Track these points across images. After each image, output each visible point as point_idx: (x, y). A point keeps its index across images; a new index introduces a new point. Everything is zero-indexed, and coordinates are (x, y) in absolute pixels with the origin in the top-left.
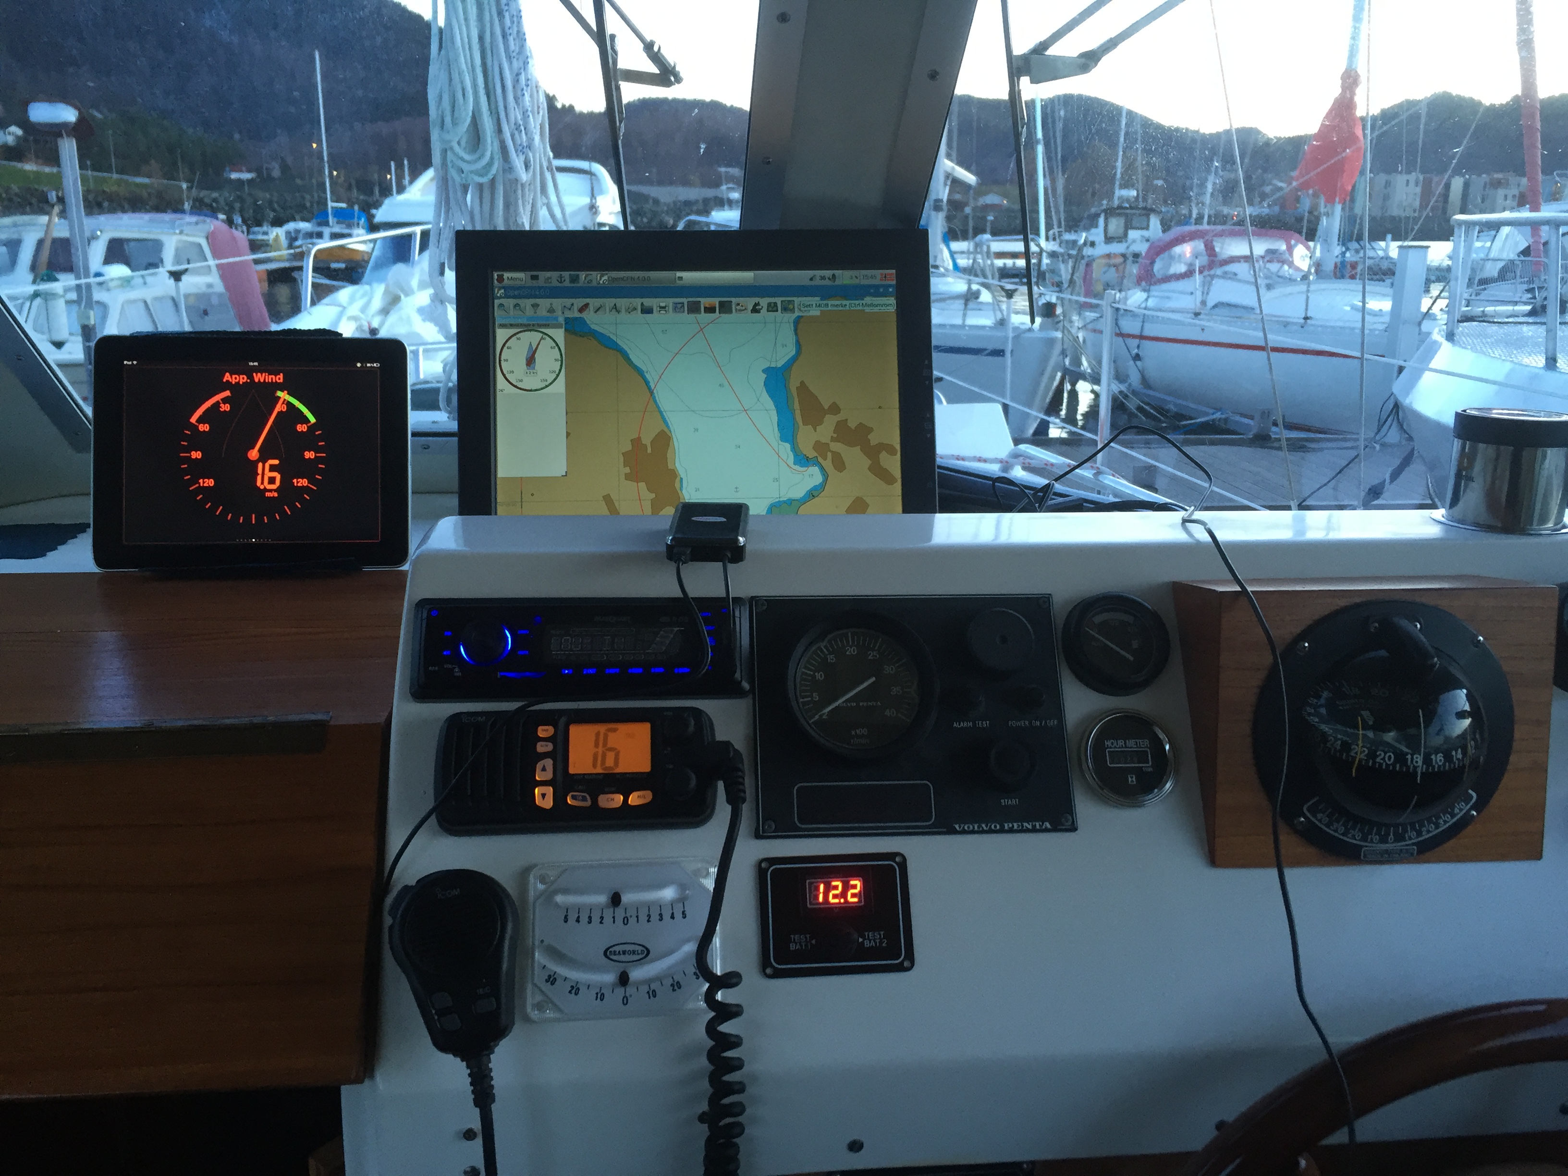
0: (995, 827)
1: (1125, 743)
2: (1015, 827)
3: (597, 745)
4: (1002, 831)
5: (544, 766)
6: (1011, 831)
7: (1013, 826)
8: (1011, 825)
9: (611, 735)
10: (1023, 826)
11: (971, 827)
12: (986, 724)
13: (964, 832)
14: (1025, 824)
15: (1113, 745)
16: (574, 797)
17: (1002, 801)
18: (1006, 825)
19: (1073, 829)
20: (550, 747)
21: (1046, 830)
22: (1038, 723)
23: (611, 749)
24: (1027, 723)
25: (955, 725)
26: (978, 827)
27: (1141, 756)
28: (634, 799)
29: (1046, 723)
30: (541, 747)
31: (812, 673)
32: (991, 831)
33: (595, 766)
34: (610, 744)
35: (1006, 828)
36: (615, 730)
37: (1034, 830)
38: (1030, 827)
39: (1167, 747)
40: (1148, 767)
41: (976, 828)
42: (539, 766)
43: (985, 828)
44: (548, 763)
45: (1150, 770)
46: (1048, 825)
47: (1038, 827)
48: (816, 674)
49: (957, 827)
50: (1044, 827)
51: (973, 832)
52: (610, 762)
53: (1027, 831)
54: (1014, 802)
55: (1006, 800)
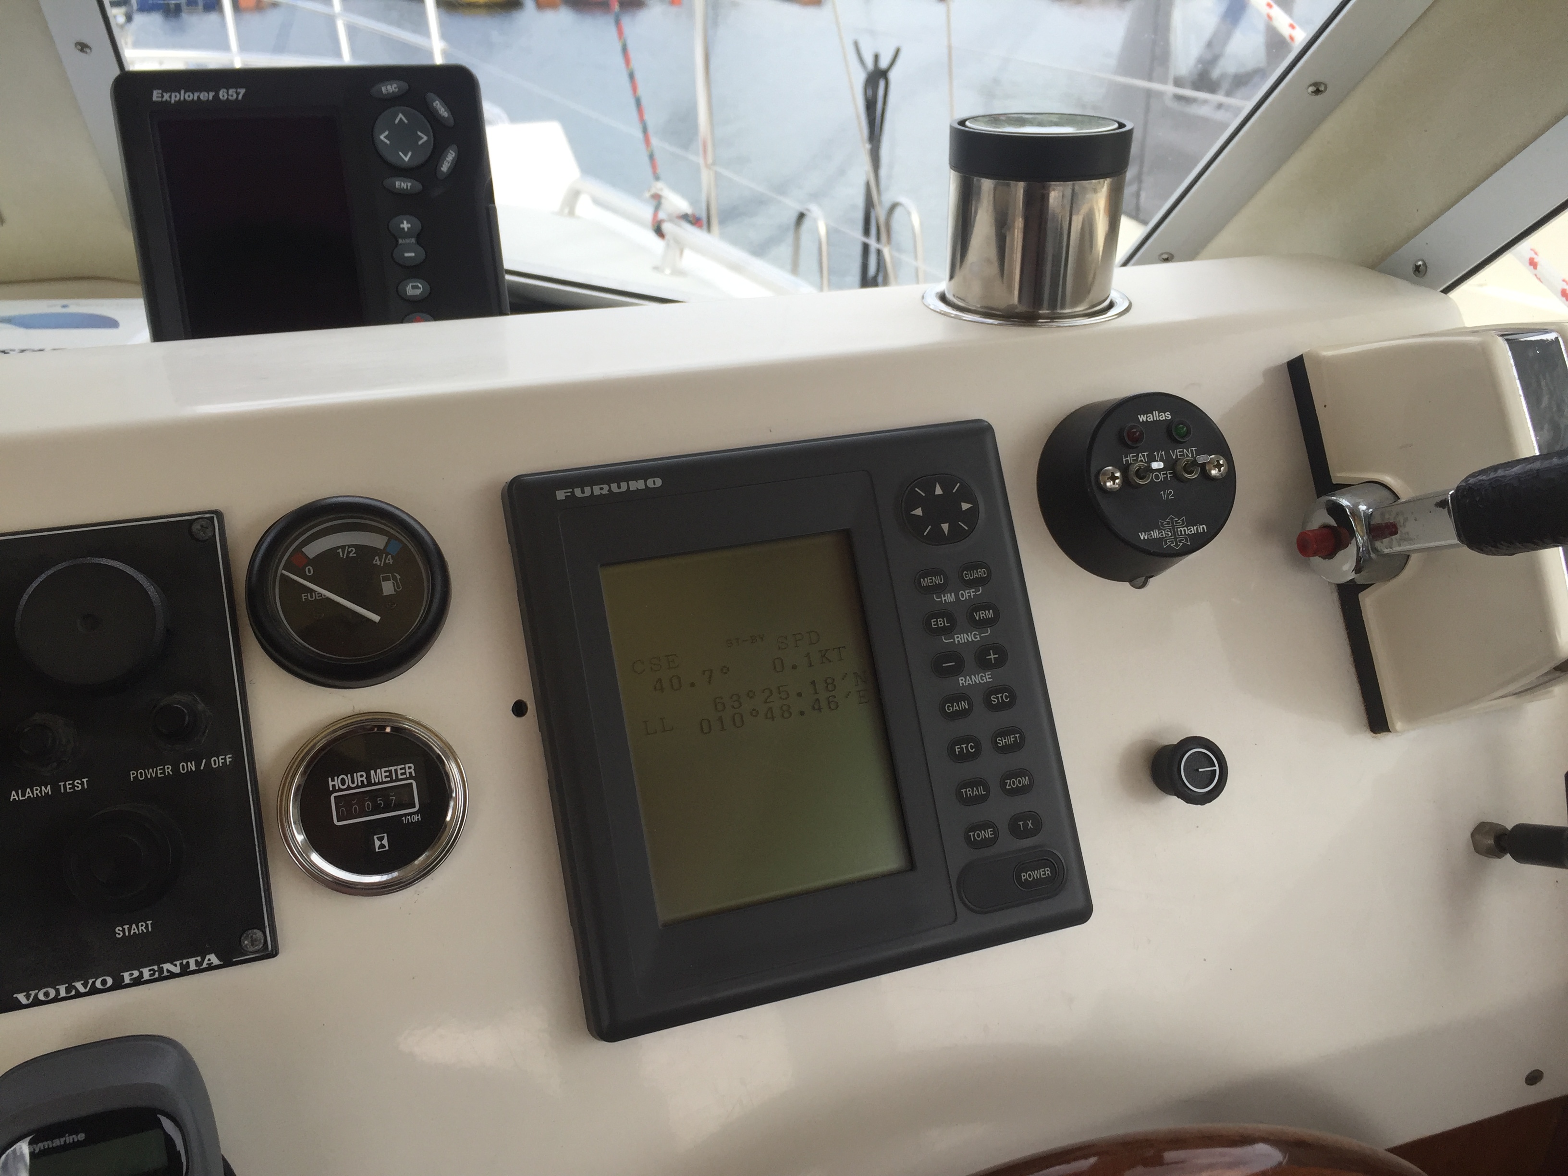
1: (368, 777)
12: (81, 784)
15: (343, 784)
17: (118, 929)
19: (269, 952)
22: (192, 766)
24: (169, 769)
25: (13, 796)
27: (399, 795)
29: (208, 764)
39: (454, 775)
40: (411, 814)
41: (63, 993)
46: (214, 959)
51: (57, 1000)
54: (141, 927)
55: (126, 927)
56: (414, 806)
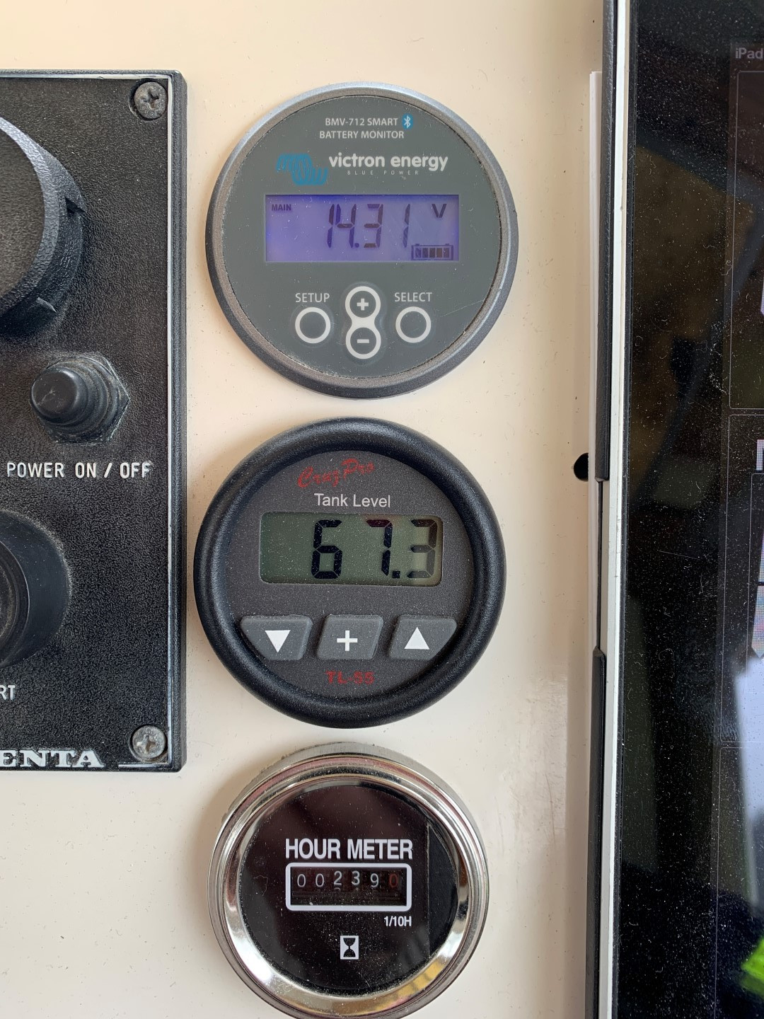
1: (344, 849)
15: (308, 852)
56: (404, 903)
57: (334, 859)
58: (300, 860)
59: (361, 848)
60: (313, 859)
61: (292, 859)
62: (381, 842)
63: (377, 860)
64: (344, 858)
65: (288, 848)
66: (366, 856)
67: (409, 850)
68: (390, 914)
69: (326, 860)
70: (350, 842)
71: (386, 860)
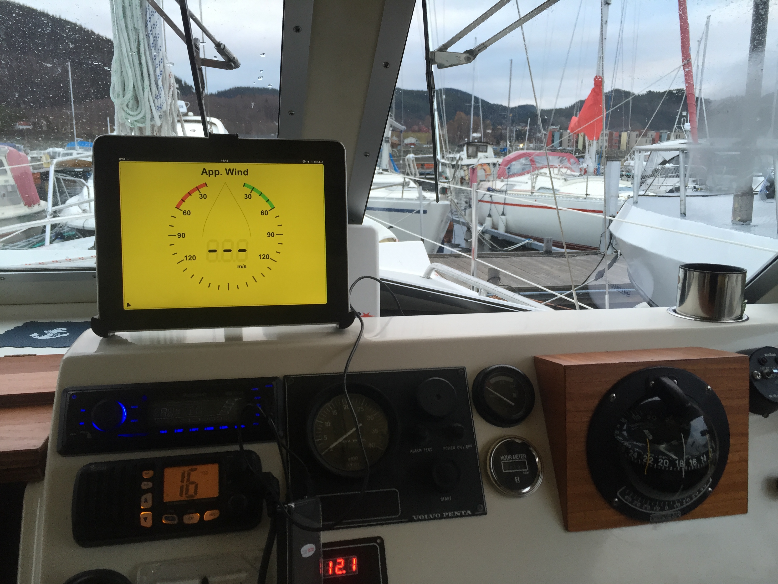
0: (438, 516)
1: (512, 457)
2: (450, 515)
3: (182, 481)
4: (442, 518)
5: (146, 498)
6: (448, 517)
7: (449, 514)
8: (447, 514)
9: (192, 473)
10: (454, 514)
11: (423, 517)
12: (430, 449)
13: (419, 520)
14: (456, 513)
15: (505, 458)
16: (166, 519)
17: (441, 498)
18: (444, 514)
19: (485, 513)
20: (150, 485)
21: (469, 515)
22: (461, 447)
23: (193, 483)
24: (454, 448)
25: (411, 451)
26: (428, 517)
27: (522, 464)
28: (208, 516)
29: (465, 447)
30: (145, 486)
31: (323, 422)
32: (435, 518)
33: (181, 495)
34: (192, 479)
35: (444, 516)
36: (196, 469)
37: (461, 516)
38: (459, 514)
39: (537, 460)
40: (526, 471)
41: (426, 517)
42: (143, 498)
43: (432, 517)
44: (149, 496)
45: (527, 473)
46: (469, 512)
47: (463, 514)
48: (326, 423)
49: (414, 517)
50: (467, 514)
51: (424, 520)
52: (191, 491)
53: (457, 516)
54: (448, 499)
55: (444, 498)
56: (527, 469)
57: (511, 460)
58: (504, 460)
59: (516, 457)
60: (507, 460)
61: (502, 460)
62: (519, 455)
63: (519, 459)
64: (513, 459)
65: (501, 458)
66: (517, 459)
67: (525, 456)
68: (524, 471)
69: (509, 460)
70: (513, 456)
71: (521, 459)
